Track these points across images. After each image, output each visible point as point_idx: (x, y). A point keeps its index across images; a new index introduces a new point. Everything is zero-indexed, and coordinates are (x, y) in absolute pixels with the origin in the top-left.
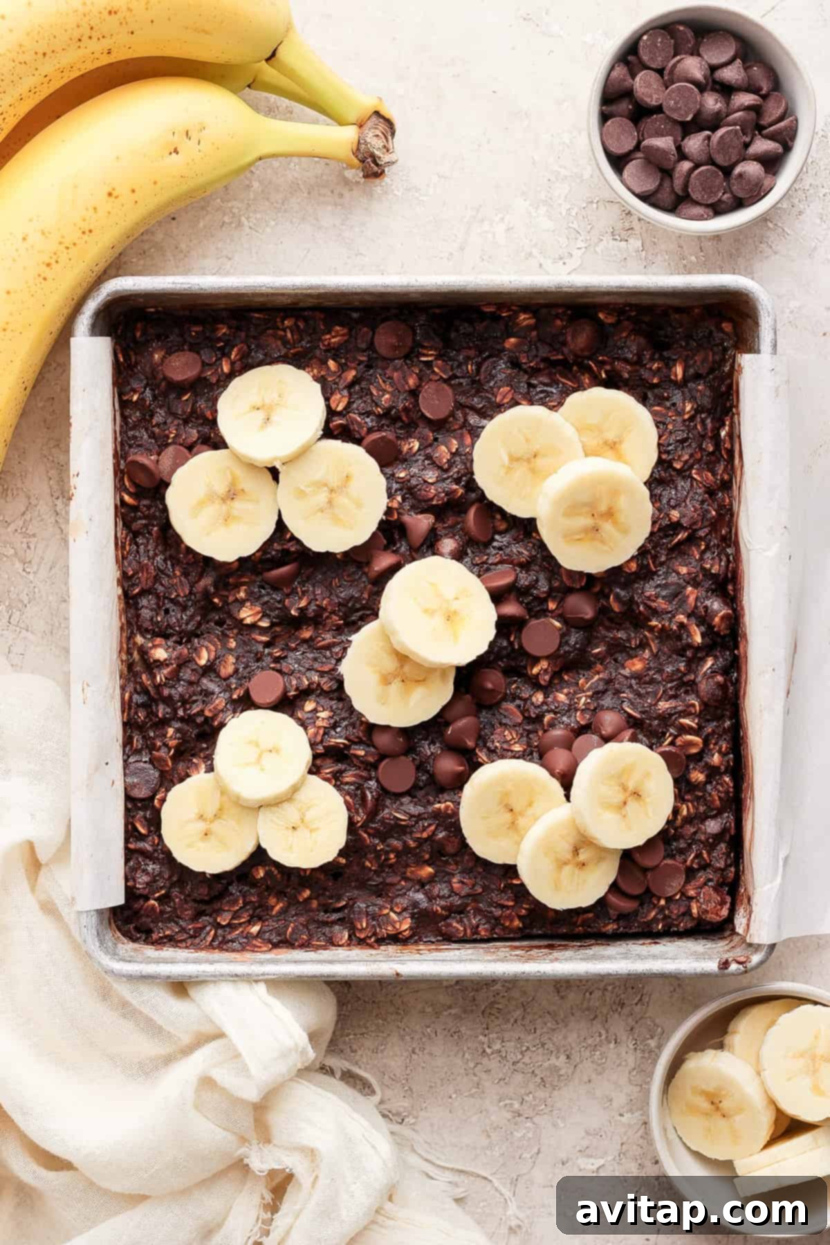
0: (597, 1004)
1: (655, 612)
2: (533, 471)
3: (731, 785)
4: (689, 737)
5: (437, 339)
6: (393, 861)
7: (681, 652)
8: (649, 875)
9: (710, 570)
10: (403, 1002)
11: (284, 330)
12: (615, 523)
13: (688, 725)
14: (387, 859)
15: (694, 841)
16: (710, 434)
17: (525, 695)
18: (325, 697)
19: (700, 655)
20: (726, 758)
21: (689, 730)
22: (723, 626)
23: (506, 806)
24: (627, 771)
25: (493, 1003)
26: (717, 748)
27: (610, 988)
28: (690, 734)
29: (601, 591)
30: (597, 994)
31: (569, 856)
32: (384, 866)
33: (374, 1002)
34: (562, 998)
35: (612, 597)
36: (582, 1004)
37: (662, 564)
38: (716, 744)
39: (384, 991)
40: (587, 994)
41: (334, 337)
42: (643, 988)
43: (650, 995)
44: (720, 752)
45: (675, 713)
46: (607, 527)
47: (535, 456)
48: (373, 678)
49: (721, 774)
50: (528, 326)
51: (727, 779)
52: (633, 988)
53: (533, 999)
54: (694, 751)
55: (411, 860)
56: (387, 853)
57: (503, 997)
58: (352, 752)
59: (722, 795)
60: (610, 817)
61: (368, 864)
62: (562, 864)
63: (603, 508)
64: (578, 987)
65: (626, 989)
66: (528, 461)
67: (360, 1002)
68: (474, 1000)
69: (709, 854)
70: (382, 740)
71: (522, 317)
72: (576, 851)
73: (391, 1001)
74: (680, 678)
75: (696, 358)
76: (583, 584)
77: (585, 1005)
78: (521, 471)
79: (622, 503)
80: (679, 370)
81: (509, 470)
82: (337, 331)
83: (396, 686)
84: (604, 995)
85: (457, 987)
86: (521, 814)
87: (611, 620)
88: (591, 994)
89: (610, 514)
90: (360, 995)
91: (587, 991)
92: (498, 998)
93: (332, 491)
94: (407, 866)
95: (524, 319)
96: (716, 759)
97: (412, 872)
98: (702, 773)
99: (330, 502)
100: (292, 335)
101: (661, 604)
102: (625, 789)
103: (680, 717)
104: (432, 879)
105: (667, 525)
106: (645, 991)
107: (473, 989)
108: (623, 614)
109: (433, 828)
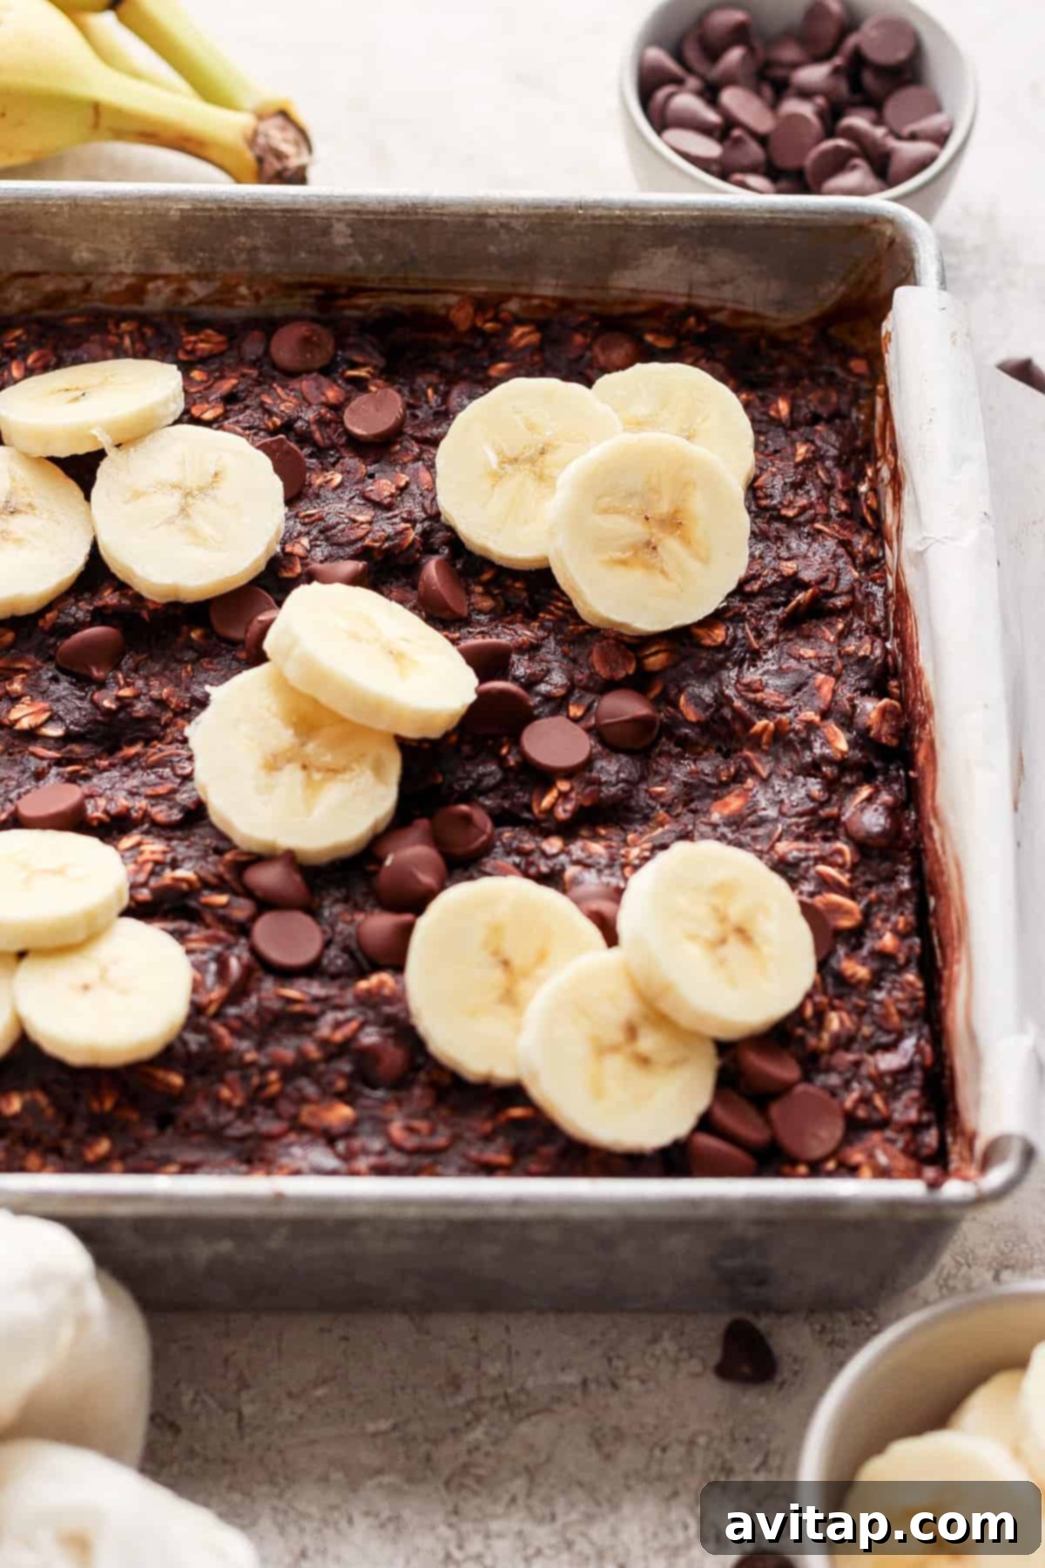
0: (678, 1469)
1: (763, 709)
2: (541, 478)
3: (919, 984)
4: (836, 898)
5: (376, 354)
6: (274, 1089)
7: (813, 769)
8: (775, 1110)
9: (855, 653)
10: (284, 1462)
11: (121, 337)
12: (686, 541)
13: (833, 878)
14: (263, 1086)
15: (856, 1076)
16: (840, 486)
17: (528, 846)
18: (159, 836)
19: (848, 779)
20: (908, 942)
21: (837, 887)
22: (885, 729)
23: (495, 953)
24: (724, 889)
25: (465, 1468)
26: (889, 926)
27: (702, 1440)
28: (836, 892)
29: (664, 692)
30: (677, 1451)
31: (618, 1036)
32: (259, 1100)
33: (225, 1461)
34: (608, 1457)
35: (682, 700)
36: (647, 1467)
37: (771, 644)
38: (885, 920)
39: (248, 1440)
40: (657, 1452)
41: (202, 341)
42: (768, 1441)
43: (784, 1457)
44: (895, 932)
45: (806, 859)
46: (671, 545)
47: (542, 452)
48: (250, 762)
49: (901, 969)
50: (526, 347)
51: (910, 977)
52: (747, 1440)
53: (549, 1460)
54: (846, 923)
55: (310, 1089)
56: (264, 1071)
57: (487, 1454)
58: (203, 900)
59: (904, 1006)
60: (695, 953)
61: (225, 1093)
62: (603, 1050)
63: (664, 508)
64: (638, 1436)
65: (734, 1440)
66: (532, 461)
67: (197, 1462)
68: (428, 1458)
69: (886, 1101)
70: (267, 877)
71: (519, 331)
72: (632, 1032)
73: (261, 1460)
74: (812, 812)
75: (811, 397)
76: (631, 671)
77: (654, 1469)
78: (520, 478)
79: (698, 504)
80: (783, 407)
81: (497, 477)
82: (209, 336)
83: (291, 776)
84: (689, 1453)
85: (395, 1435)
86: (526, 975)
87: (683, 742)
88: (664, 1450)
89: (674, 523)
90: (197, 1447)
91: (656, 1444)
92: (478, 1456)
93: (188, 494)
94: (303, 1100)
95: (522, 336)
96: (888, 941)
97: (313, 1115)
98: (864, 965)
99: (184, 511)
100: (133, 343)
101: (770, 697)
102: (723, 919)
103: (816, 864)
104: (349, 1132)
105: (774, 584)
106: (773, 1445)
107: (427, 1439)
108: (702, 726)
109: (354, 1025)
